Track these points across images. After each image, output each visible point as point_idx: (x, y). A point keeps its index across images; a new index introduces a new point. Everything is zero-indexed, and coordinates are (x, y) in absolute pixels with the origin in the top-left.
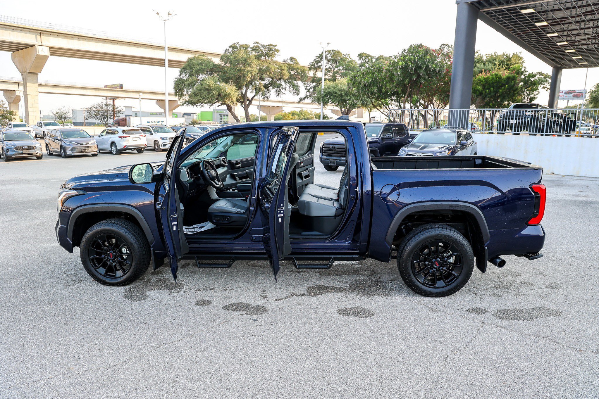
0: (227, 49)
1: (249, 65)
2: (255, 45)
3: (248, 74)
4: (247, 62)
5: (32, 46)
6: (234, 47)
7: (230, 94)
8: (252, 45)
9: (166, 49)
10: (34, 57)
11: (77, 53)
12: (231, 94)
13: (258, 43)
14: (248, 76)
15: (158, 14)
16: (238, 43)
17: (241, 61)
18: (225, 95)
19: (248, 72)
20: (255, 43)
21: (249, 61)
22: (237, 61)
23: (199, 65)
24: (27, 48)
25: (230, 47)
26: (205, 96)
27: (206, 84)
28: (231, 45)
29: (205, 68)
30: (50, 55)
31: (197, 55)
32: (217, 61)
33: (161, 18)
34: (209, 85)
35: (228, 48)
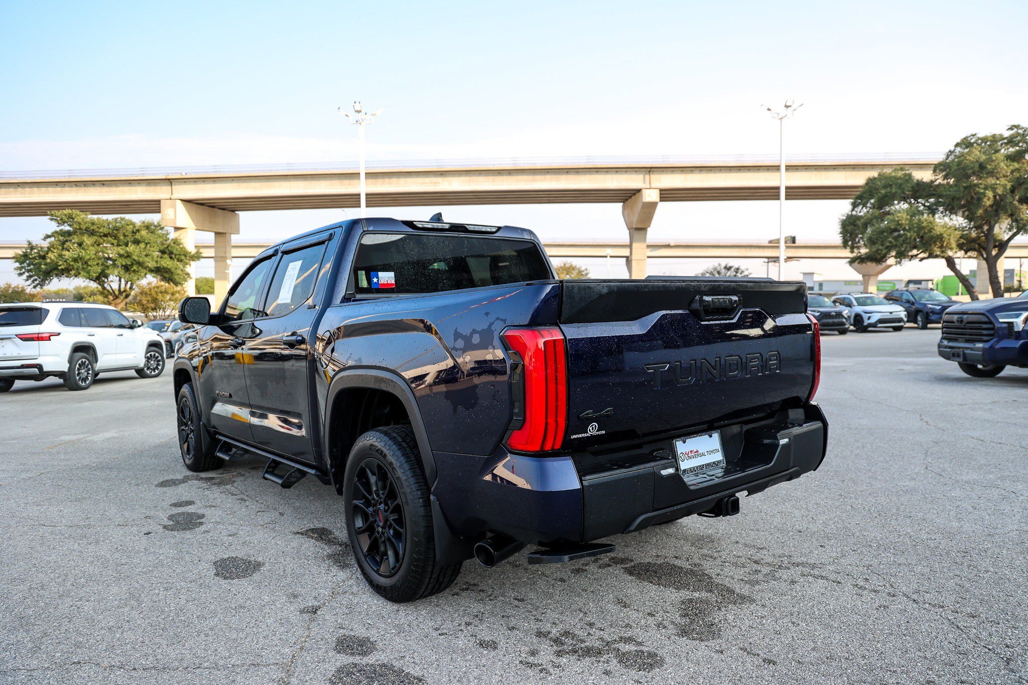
0: (950, 151)
1: (991, 174)
2: (1011, 132)
3: (987, 192)
4: (985, 168)
5: (639, 191)
6: (966, 143)
7: (941, 235)
8: (1007, 134)
9: (783, 168)
10: (640, 206)
11: (725, 193)
12: (944, 235)
13: (1017, 127)
14: (985, 196)
15: (769, 110)
16: (974, 135)
17: (972, 168)
18: (932, 237)
19: (986, 188)
20: (1011, 129)
21: (989, 167)
22: (964, 169)
23: (885, 187)
24: (634, 194)
25: (957, 145)
26: (891, 242)
27: (893, 221)
28: (959, 141)
29: (896, 192)
30: (661, 201)
31: (888, 171)
32: (926, 176)
33: (776, 115)
34: (898, 221)
35: (952, 148)
